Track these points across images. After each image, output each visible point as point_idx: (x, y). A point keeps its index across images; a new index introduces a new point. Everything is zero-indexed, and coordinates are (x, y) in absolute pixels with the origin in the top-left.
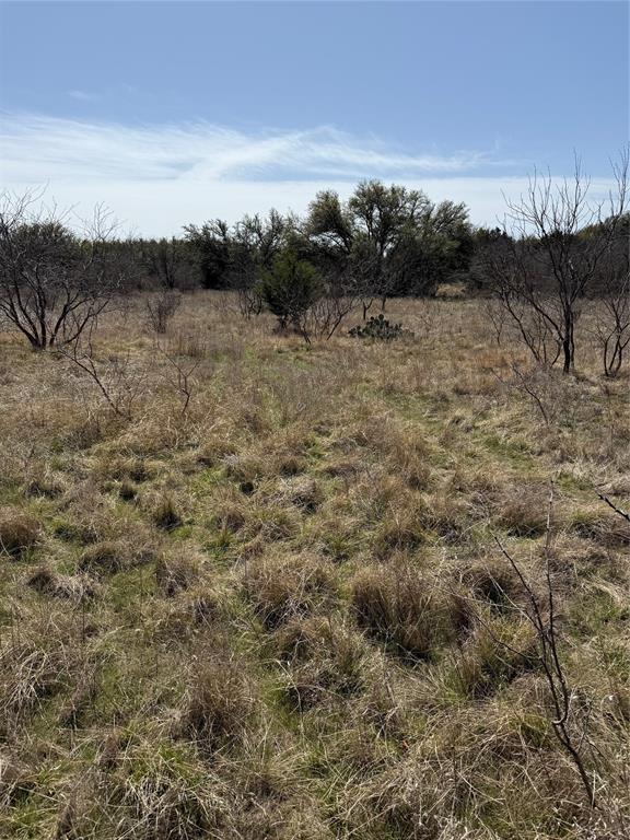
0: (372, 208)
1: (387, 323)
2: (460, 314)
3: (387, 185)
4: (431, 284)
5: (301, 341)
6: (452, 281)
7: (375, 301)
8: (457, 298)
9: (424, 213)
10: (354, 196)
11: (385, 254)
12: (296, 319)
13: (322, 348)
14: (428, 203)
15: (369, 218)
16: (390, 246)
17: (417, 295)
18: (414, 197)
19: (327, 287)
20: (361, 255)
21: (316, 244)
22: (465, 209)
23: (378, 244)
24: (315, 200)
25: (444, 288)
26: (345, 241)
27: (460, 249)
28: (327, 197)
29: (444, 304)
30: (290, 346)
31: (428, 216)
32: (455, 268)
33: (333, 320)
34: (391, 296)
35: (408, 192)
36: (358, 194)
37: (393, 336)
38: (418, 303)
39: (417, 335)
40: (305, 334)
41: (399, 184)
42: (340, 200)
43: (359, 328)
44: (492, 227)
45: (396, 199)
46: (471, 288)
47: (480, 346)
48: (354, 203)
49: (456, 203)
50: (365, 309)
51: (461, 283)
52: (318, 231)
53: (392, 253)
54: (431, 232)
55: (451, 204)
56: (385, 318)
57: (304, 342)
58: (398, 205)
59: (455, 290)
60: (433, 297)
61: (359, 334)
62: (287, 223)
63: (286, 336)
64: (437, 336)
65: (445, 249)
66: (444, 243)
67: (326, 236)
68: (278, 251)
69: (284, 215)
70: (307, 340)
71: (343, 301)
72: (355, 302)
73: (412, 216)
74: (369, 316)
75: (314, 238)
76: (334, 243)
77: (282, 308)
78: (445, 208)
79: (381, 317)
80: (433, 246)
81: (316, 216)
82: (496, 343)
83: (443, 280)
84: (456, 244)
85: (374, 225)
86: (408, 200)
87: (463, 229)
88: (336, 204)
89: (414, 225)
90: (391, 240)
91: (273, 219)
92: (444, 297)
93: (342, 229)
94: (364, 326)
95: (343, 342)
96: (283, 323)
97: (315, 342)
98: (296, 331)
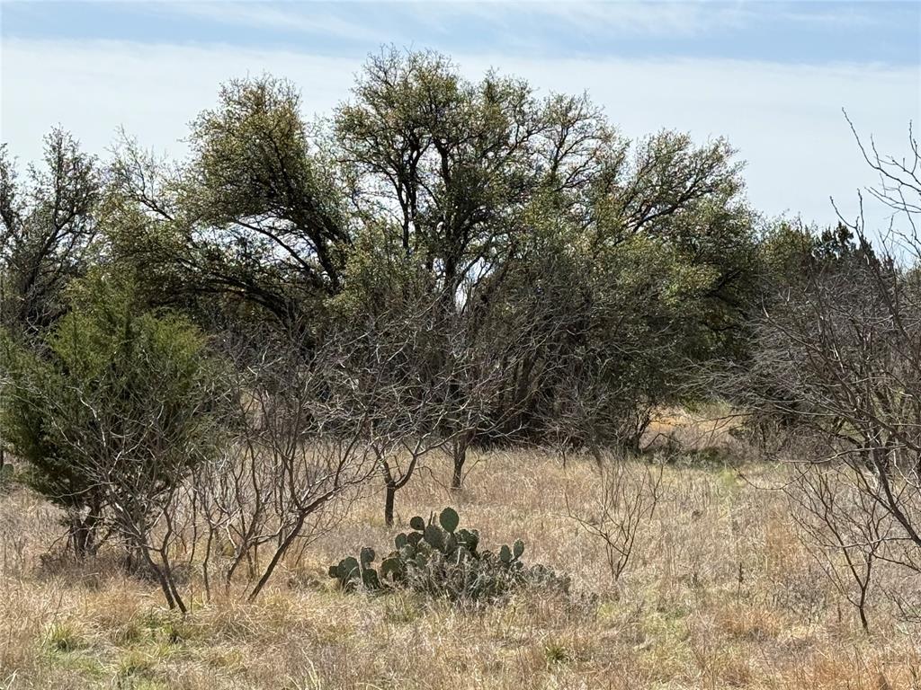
0: (414, 144)
1: (472, 542)
5: (150, 601)
6: (694, 399)
7: (426, 461)
8: (713, 456)
9: (594, 169)
10: (356, 102)
12: (132, 519)
13: (232, 630)
14: (606, 138)
15: (408, 179)
16: (478, 270)
17: (576, 443)
18: (562, 118)
21: (214, 256)
22: (731, 162)
23: (439, 264)
24: (218, 108)
25: (669, 421)
26: (321, 249)
28: (258, 100)
29: (672, 479)
30: (105, 623)
31: (608, 177)
33: (272, 524)
35: (540, 99)
36: (370, 95)
37: (493, 590)
39: (578, 585)
40: (164, 577)
43: (369, 555)
45: (494, 120)
48: (352, 125)
50: (392, 487)
51: (725, 406)
53: (486, 294)
54: (617, 231)
55: (682, 143)
56: (463, 525)
57: (163, 610)
58: (502, 140)
59: (706, 426)
60: (632, 448)
61: (371, 579)
63: (93, 585)
65: (668, 292)
66: (663, 271)
70: (173, 599)
73: (553, 179)
74: (405, 511)
78: (663, 156)
79: (450, 518)
80: (627, 278)
81: (218, 161)
83: (665, 392)
85: (424, 202)
87: (726, 227)
88: (290, 124)
91: (59, 167)
92: (671, 451)
93: (309, 207)
94: (386, 549)
96: (82, 534)
97: (201, 606)
98: (130, 565)
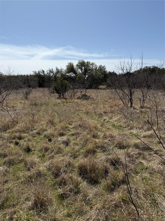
0: (82, 67)
1: (87, 96)
2: (105, 93)
3: (86, 61)
4: (98, 86)
5: (64, 100)
6: (103, 85)
7: (84, 90)
8: (104, 89)
9: (95, 68)
10: (77, 64)
11: (86, 78)
12: (63, 95)
13: (70, 102)
14: (96, 65)
15: (82, 69)
16: (87, 76)
17: (94, 88)
18: (93, 64)
19: (71, 87)
20: (79, 78)
21: (68, 76)
22: (105, 67)
23: (84, 76)
24: (67, 64)
25: (101, 87)
26: (76, 75)
27: (104, 77)
28: (70, 64)
29: (101, 91)
30: (62, 102)
31: (96, 69)
32: (103, 81)
33: (73, 95)
34: (87, 89)
35: (91, 63)
36: (79, 63)
37: (88, 99)
38: (95, 90)
39: (94, 98)
40: (65, 99)
41: (89, 61)
42: (74, 65)
44: (112, 71)
45: (88, 64)
46: (107, 87)
47: (110, 101)
48: (77, 65)
49: (103, 65)
50: (81, 92)
51: (105, 85)
52: (69, 72)
53: (87, 78)
54: (97, 73)
55: (102, 66)
56: (86, 94)
57: (65, 101)
58: (88, 66)
59: (104, 87)
60: (98, 89)
61: (80, 98)
62: (60, 70)
63: (61, 99)
64: (100, 99)
65: (101, 77)
66: (100, 76)
67: (71, 74)
68: (58, 77)
69: (59, 68)
70: (66, 100)
71: (75, 90)
72: (78, 90)
73: (92, 69)
74: (82, 94)
75: (68, 74)
76: (73, 75)
77: (59, 92)
78: (100, 67)
79: (85, 94)
80: (98, 76)
81: (68, 69)
82: (114, 100)
83: (100, 85)
84: (103, 76)
85: (83, 71)
86: (91, 65)
87: (105, 72)
88: (73, 65)
89: (93, 71)
90: (87, 75)
91: (57, 69)
92: (101, 89)
93: (75, 72)
94: (81, 96)
95: (76, 101)
96: (60, 96)
97: (68, 101)
98: (63, 98)
